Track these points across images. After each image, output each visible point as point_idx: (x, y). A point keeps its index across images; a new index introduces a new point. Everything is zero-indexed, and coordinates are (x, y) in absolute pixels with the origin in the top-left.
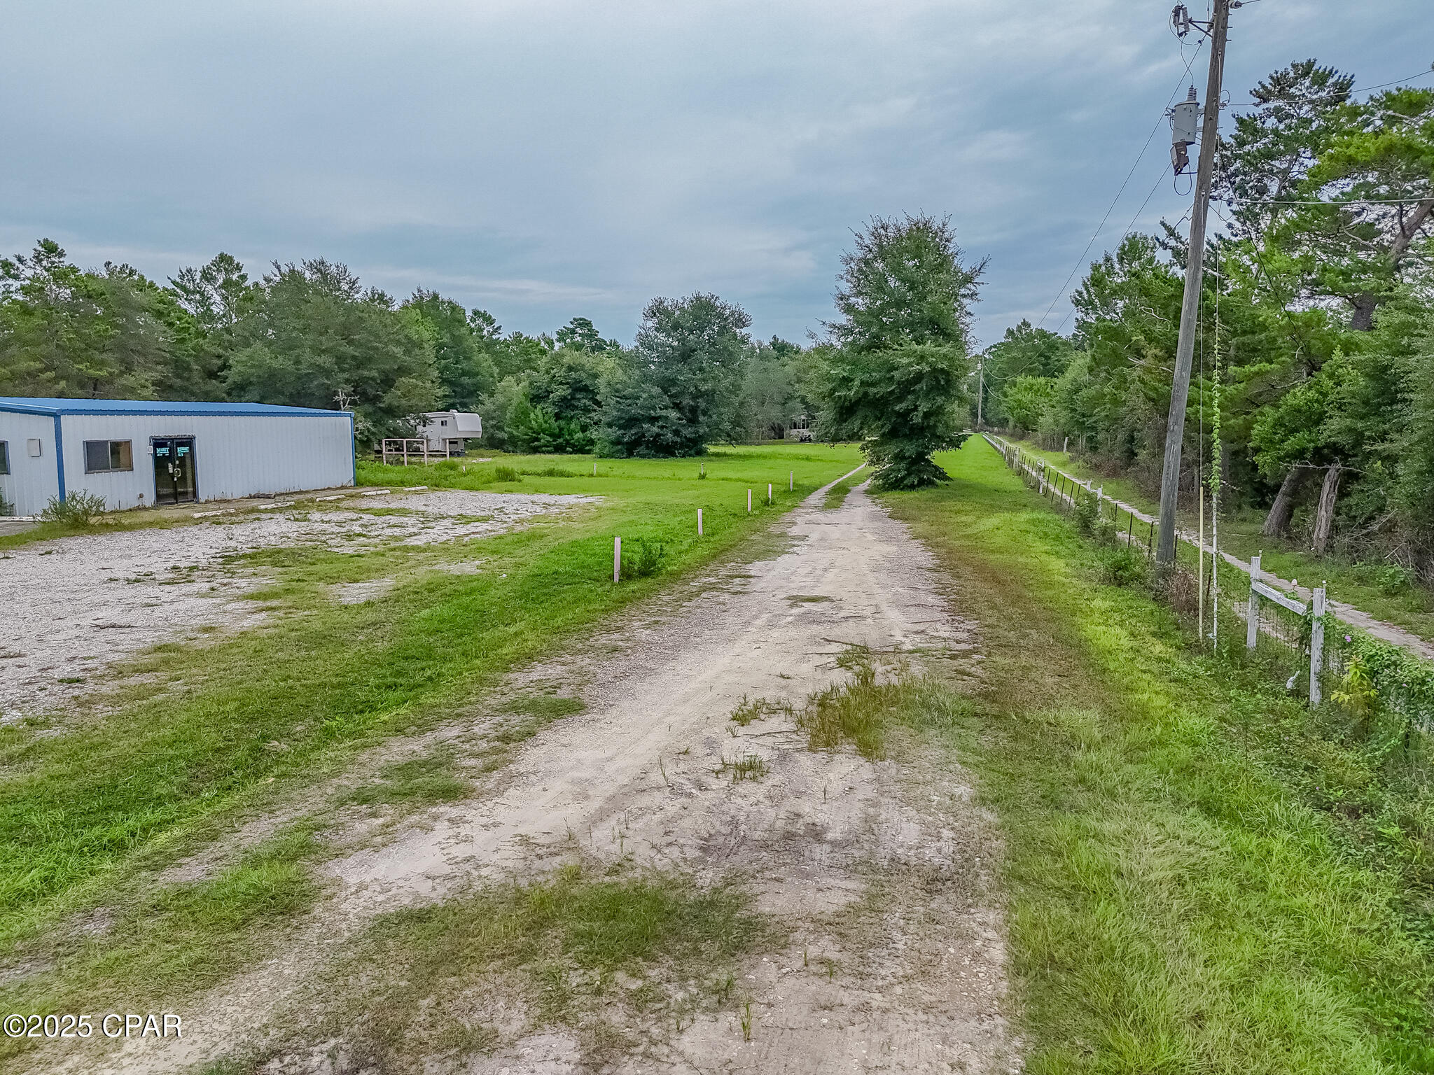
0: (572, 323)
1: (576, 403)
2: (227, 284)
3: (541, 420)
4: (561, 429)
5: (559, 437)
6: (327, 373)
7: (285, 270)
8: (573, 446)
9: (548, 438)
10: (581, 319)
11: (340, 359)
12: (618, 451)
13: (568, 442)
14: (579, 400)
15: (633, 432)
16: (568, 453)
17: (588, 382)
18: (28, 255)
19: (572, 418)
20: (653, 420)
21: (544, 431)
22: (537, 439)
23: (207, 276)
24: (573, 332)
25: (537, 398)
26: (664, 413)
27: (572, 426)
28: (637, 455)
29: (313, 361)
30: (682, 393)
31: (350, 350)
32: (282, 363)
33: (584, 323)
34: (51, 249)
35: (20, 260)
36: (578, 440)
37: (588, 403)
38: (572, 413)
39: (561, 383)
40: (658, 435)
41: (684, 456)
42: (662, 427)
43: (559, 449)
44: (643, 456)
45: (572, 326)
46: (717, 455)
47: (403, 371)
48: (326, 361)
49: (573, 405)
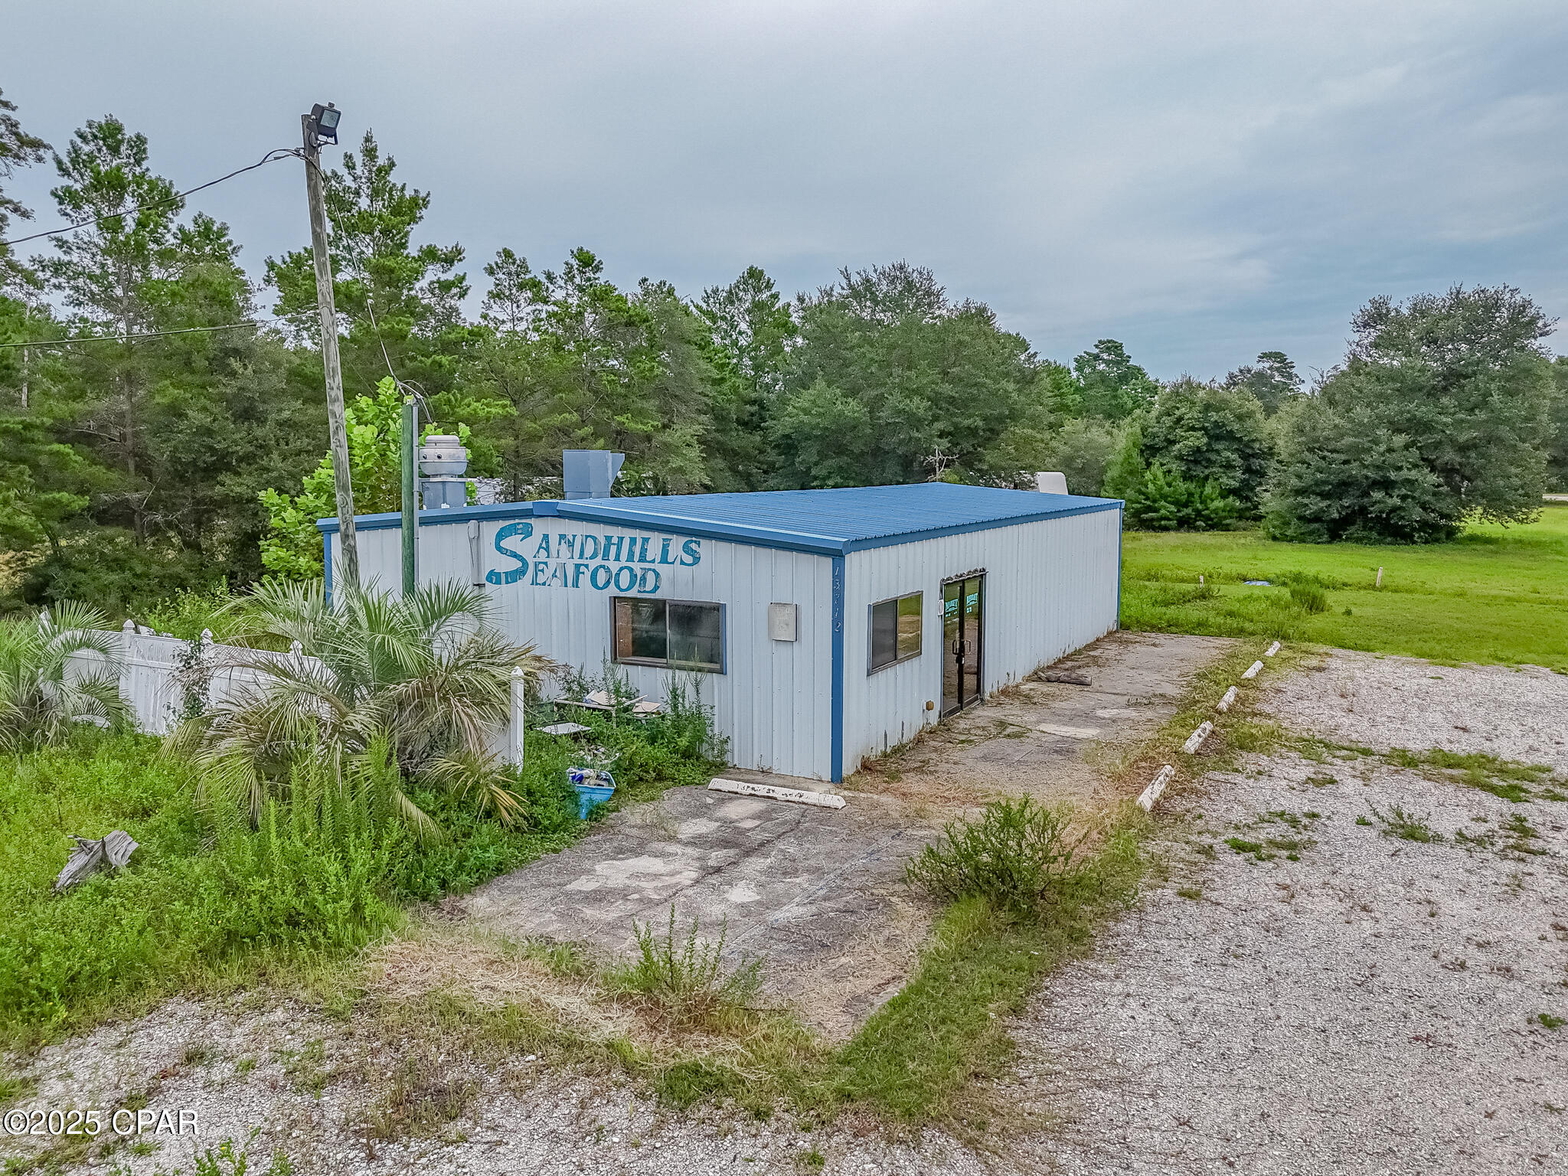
0: (1097, 346)
1: (1213, 457)
2: (758, 306)
3: (1161, 482)
4: (1191, 495)
5: (1186, 505)
6: (915, 422)
7: (855, 279)
8: (1208, 518)
9: (1173, 508)
10: (1109, 342)
11: (935, 400)
12: (1311, 533)
13: (1198, 513)
14: (1218, 452)
15: (1346, 502)
16: (1197, 529)
17: (1236, 427)
18: (559, 271)
19: (1206, 478)
20: (1387, 485)
21: (1164, 497)
22: (1149, 509)
23: (731, 298)
24: (1096, 357)
25: (1150, 450)
26: (1414, 474)
27: (1208, 490)
28: (1347, 539)
29: (901, 406)
30: (1437, 445)
31: (947, 389)
32: (853, 408)
33: (1113, 347)
34: (586, 261)
35: (550, 277)
36: (1216, 511)
37: (1233, 457)
38: (1207, 472)
39: (1193, 429)
40: (1395, 509)
41: (1426, 542)
42: (1404, 498)
43: (1185, 524)
44: (1358, 540)
45: (1097, 351)
46: (1473, 539)
47: (1014, 416)
48: (918, 406)
49: (1209, 460)
